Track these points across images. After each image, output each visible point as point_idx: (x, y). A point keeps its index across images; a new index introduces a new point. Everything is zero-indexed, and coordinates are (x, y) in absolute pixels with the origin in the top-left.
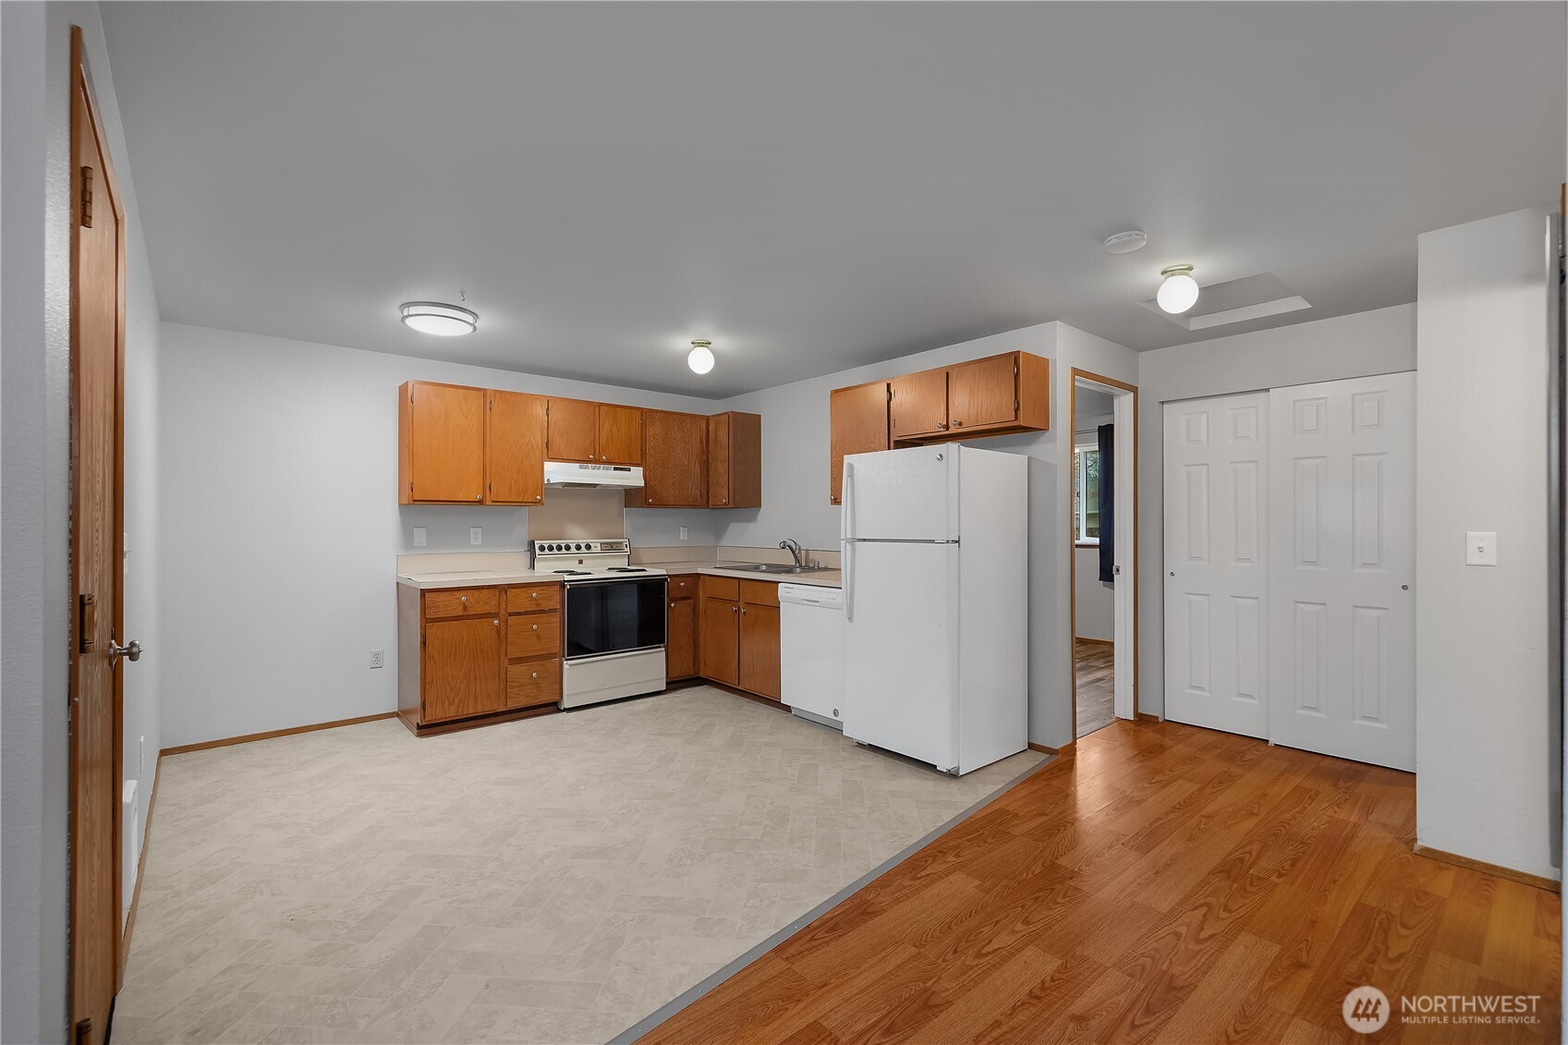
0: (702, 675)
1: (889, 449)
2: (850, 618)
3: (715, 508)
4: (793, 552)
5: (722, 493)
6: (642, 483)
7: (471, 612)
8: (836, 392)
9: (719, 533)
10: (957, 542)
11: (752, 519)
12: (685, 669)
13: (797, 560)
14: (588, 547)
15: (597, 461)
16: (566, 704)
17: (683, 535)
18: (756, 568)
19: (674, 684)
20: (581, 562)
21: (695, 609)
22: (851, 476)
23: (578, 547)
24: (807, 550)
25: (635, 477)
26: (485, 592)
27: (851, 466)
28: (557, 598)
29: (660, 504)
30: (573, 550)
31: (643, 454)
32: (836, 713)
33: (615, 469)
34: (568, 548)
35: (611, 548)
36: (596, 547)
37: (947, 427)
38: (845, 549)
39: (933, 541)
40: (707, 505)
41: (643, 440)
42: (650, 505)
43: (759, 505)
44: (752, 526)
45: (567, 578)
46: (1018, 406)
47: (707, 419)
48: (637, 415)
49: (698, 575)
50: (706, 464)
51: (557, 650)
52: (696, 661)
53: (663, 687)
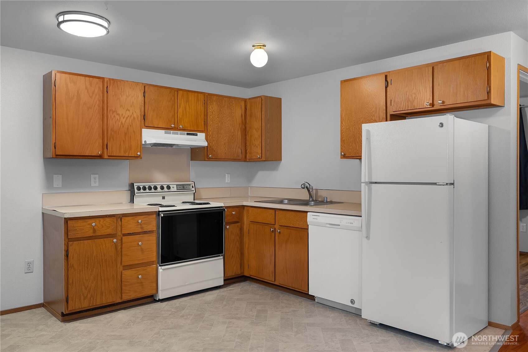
0: (246, 274)
1: (386, 121)
2: (368, 237)
3: (252, 160)
4: (309, 191)
5: (256, 151)
6: (205, 144)
7: (98, 233)
8: (344, 82)
9: (250, 178)
10: (453, 184)
11: (275, 169)
12: (235, 271)
13: (311, 196)
14: (169, 187)
15: (176, 129)
16: (161, 296)
17: (228, 179)
18: (281, 202)
19: (229, 281)
20: (164, 198)
21: (241, 229)
22: (368, 139)
23: (162, 188)
24: (316, 190)
25: (200, 140)
26: (107, 219)
27: (368, 132)
28: (154, 223)
29: (216, 159)
30: (159, 189)
31: (206, 124)
32: (352, 302)
33: (188, 134)
34: (156, 188)
35: (182, 188)
36: (174, 188)
37: (433, 105)
38: (364, 189)
39: (435, 184)
40: (245, 160)
41: (206, 115)
42: (210, 159)
43: (280, 159)
44: (274, 173)
45: (161, 209)
46: (490, 89)
47: (245, 100)
48: (201, 97)
49: (243, 206)
50: (245, 132)
51: (154, 259)
52: (242, 265)
53: (222, 283)
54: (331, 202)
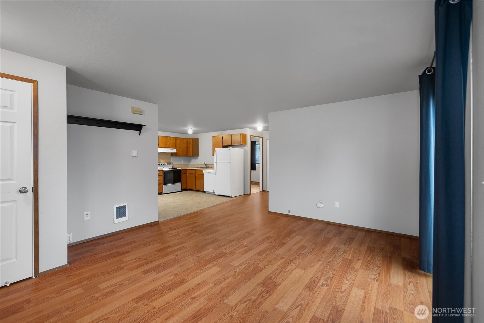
0: (188, 188)
1: (222, 148)
2: (216, 175)
3: (190, 156)
4: (205, 165)
5: (191, 153)
6: (176, 152)
8: (213, 136)
9: (190, 161)
10: (232, 162)
11: (197, 159)
12: (184, 187)
13: (206, 166)
14: (165, 164)
15: (167, 148)
16: (164, 193)
17: (183, 162)
18: (198, 168)
19: (183, 190)
20: (163, 167)
21: (186, 176)
22: (216, 152)
23: (163, 164)
24: (208, 165)
25: (174, 151)
27: (216, 150)
28: (162, 173)
29: (179, 156)
30: (162, 165)
31: (176, 146)
32: (213, 191)
33: (171, 149)
34: (161, 164)
35: (169, 164)
36: (166, 164)
37: (231, 144)
38: (215, 164)
39: (228, 162)
40: (188, 156)
41: (176, 143)
42: (177, 156)
43: (198, 156)
44: (196, 160)
45: (164, 170)
46: (241, 142)
47: (188, 139)
48: (175, 138)
49: (187, 169)
50: (188, 148)
51: (162, 183)
52: (187, 186)
53: (181, 190)
54: (212, 168)
